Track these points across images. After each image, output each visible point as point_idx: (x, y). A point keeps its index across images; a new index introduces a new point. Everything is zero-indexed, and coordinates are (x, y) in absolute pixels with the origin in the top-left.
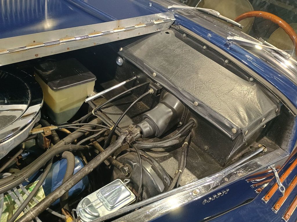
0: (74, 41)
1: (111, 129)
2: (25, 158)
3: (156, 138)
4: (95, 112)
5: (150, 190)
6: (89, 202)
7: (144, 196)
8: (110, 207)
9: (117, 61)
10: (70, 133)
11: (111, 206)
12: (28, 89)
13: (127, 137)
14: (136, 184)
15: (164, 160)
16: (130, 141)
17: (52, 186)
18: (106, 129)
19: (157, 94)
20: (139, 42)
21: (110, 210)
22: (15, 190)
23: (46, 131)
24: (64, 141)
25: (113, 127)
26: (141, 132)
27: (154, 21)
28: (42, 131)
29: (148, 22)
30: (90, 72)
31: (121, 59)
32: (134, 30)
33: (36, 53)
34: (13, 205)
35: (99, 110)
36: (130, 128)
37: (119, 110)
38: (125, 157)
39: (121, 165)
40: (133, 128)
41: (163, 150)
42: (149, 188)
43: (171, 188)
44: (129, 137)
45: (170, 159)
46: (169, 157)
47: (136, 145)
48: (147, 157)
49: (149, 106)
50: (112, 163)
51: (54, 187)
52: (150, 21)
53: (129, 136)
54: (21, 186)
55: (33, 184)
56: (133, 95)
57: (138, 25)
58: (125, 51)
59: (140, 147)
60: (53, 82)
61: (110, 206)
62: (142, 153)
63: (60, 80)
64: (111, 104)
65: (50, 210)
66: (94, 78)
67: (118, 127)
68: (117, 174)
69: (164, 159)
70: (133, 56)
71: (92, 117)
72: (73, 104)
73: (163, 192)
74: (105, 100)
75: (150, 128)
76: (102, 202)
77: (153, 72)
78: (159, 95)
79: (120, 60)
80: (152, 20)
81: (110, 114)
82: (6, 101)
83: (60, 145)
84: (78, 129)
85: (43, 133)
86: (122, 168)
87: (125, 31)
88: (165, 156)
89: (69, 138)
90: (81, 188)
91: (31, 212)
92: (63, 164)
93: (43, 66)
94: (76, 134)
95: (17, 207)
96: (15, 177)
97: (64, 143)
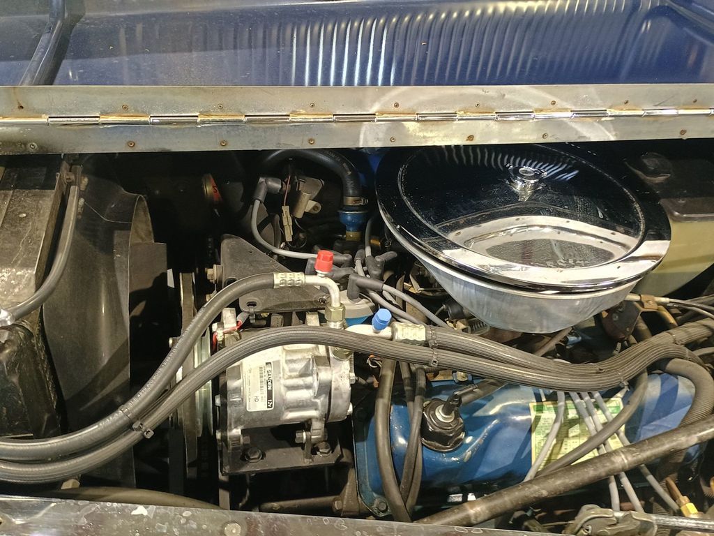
2: (571, 346)
10: (676, 324)
12: (633, 202)
17: (642, 424)
22: (586, 398)
23: (647, 302)
24: (671, 334)
28: (638, 298)
33: (685, 128)
34: (566, 428)
51: (645, 425)
54: (597, 395)
55: (608, 401)
63: (686, 199)
65: (646, 470)
82: (600, 215)
83: (662, 341)
84: (707, 317)
85: (641, 303)
89: (683, 332)
90: (693, 455)
91: (621, 454)
92: (668, 386)
93: (650, 162)
94: (699, 330)
95: (573, 437)
96: (600, 370)
97: (672, 340)
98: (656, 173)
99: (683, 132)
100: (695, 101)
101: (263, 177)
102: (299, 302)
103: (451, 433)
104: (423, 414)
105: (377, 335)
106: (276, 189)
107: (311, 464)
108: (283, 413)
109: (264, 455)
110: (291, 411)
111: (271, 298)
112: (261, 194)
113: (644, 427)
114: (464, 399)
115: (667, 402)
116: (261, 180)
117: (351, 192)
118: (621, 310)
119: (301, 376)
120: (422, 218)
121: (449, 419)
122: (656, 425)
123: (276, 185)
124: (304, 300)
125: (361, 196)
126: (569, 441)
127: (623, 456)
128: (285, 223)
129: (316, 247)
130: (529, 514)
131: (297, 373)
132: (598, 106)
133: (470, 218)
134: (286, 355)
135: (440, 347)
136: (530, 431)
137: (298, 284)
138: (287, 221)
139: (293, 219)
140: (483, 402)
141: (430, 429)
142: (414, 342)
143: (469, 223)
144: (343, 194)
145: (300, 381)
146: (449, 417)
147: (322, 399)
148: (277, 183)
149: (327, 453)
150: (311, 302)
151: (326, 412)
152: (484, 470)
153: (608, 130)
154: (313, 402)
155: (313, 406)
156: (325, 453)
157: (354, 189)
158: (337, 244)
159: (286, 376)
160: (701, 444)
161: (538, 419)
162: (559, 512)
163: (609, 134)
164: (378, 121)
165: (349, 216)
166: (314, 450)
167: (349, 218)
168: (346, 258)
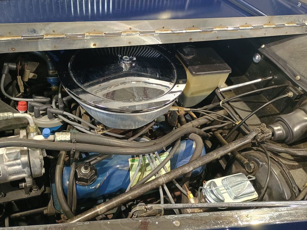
0: (225, 31)
1: (237, 123)
2: (155, 130)
3: (284, 144)
4: (223, 103)
5: (274, 194)
6: (215, 185)
7: (266, 197)
8: (233, 197)
9: (255, 57)
10: (196, 117)
11: (236, 196)
12: (174, 69)
13: (258, 135)
14: (259, 183)
15: (293, 169)
16: (260, 140)
17: (177, 162)
18: (230, 122)
19: (296, 99)
20: (283, 42)
21: (233, 199)
22: (151, 155)
23: (181, 111)
24: (192, 123)
25: (239, 122)
26: (273, 134)
27: (306, 21)
28: (177, 109)
29: (299, 21)
30: (226, 64)
31: (260, 56)
32: (283, 29)
33: (191, 38)
34: (145, 167)
35: (228, 102)
36: (262, 127)
37: (247, 107)
38: (251, 154)
39: (246, 161)
40: (265, 127)
41: (291, 159)
42: (274, 191)
43: (299, 199)
44: (260, 136)
45: (299, 169)
46: (298, 167)
47: (265, 145)
48: (277, 160)
49: (279, 110)
50: (236, 156)
51: (179, 162)
52: (302, 21)
53: (260, 134)
54: (156, 153)
55: (163, 154)
56: (262, 95)
57: (288, 23)
58: (267, 49)
59: (270, 149)
60: (193, 66)
61: (234, 195)
62: (271, 155)
63: (199, 66)
64: (239, 99)
65: (175, 182)
66: (230, 70)
67: (245, 123)
68: (237, 168)
69: (293, 167)
70: (276, 55)
71: (219, 108)
72: (203, 91)
73: (288, 200)
74: (234, 94)
75: (283, 132)
76: (226, 190)
77: (297, 75)
78: (297, 100)
79: (257, 57)
80: (305, 20)
81: (238, 108)
82: (158, 76)
83: (188, 127)
84: (205, 115)
85: (178, 111)
86: (248, 164)
87: (274, 28)
88: (293, 165)
89: (197, 122)
90: (199, 171)
91: (162, 177)
92: (189, 145)
93: (186, 50)
94: (203, 120)
95: (148, 171)
96: (155, 143)
97: (192, 125)
98: (188, 55)
99: (191, 39)
100: (193, 26)
101: (6, 63)
102: (16, 124)
103: (88, 177)
104: (76, 170)
105: (46, 140)
106: (14, 68)
107: (29, 197)
108: (8, 177)
109: (5, 195)
110: (13, 176)
111: (2, 124)
112: (6, 71)
113: (179, 163)
114: (92, 163)
115: (188, 151)
116: (5, 64)
117: (51, 68)
118: (172, 114)
119: (15, 160)
120: (77, 81)
121: (88, 172)
122: (183, 162)
123: (14, 66)
124: (19, 123)
125: (56, 70)
126: (146, 173)
127: (163, 178)
128: (19, 84)
129: (33, 96)
130: (135, 203)
131: (13, 159)
132: (151, 29)
133: (106, 78)
134: (6, 151)
135: (77, 142)
136: (129, 171)
137: (10, 117)
138: (21, 83)
139: (23, 82)
140: (107, 161)
141: (79, 177)
142: (65, 141)
143: (104, 81)
144: (47, 69)
145: (14, 162)
146: (86, 171)
147: (26, 169)
148: (13, 65)
149: (37, 191)
150: (22, 124)
151: (30, 174)
152: (109, 190)
153: (158, 40)
154: (23, 171)
155: (23, 172)
156: (36, 191)
157: (52, 66)
158: (45, 93)
159: (7, 161)
160: (203, 166)
161: (132, 165)
162: (149, 200)
163: (158, 41)
164: (45, 39)
165: (51, 79)
166: (31, 190)
167: (52, 80)
168: (47, 100)
